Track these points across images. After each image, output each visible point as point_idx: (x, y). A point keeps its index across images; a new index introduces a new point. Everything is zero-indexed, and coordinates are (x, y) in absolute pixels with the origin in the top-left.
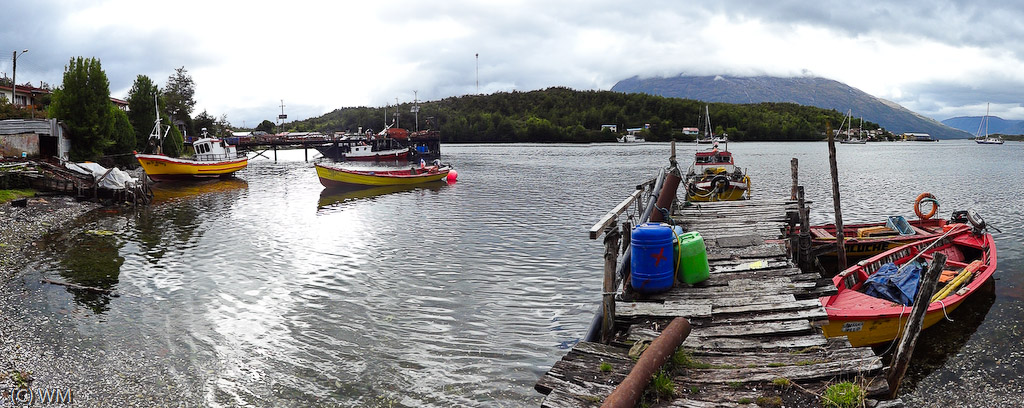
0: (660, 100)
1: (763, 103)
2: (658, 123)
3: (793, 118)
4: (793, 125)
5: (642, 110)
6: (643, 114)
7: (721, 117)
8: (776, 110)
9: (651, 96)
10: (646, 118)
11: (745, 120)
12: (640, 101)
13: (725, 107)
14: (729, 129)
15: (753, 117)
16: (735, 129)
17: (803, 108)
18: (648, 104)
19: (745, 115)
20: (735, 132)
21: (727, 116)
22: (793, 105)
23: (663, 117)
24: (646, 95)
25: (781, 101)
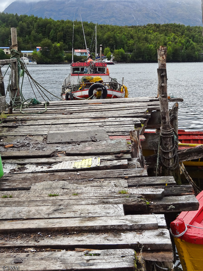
0: (50, 23)
1: (149, 25)
2: (49, 46)
3: (178, 39)
4: (178, 46)
5: (33, 32)
6: (35, 37)
7: (108, 39)
8: (161, 32)
9: (41, 19)
10: (37, 40)
11: (131, 42)
12: (31, 23)
13: (113, 29)
14: (116, 51)
15: (139, 38)
16: (122, 50)
17: (189, 29)
18: (39, 26)
19: (132, 37)
20: (122, 54)
21: (114, 38)
22: (179, 26)
23: (54, 40)
24: (36, 18)
25: (167, 22)
